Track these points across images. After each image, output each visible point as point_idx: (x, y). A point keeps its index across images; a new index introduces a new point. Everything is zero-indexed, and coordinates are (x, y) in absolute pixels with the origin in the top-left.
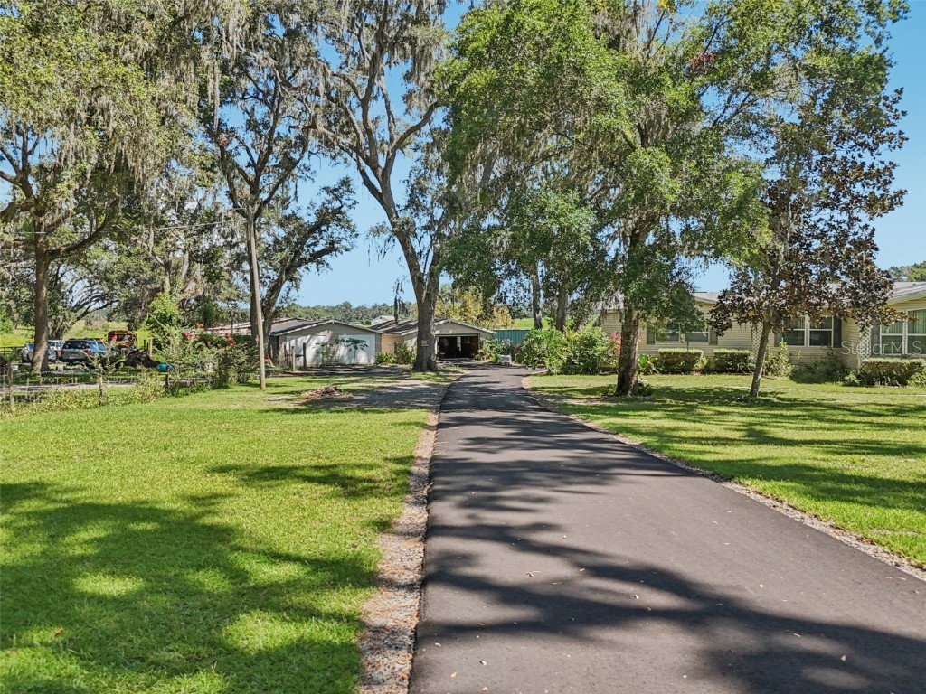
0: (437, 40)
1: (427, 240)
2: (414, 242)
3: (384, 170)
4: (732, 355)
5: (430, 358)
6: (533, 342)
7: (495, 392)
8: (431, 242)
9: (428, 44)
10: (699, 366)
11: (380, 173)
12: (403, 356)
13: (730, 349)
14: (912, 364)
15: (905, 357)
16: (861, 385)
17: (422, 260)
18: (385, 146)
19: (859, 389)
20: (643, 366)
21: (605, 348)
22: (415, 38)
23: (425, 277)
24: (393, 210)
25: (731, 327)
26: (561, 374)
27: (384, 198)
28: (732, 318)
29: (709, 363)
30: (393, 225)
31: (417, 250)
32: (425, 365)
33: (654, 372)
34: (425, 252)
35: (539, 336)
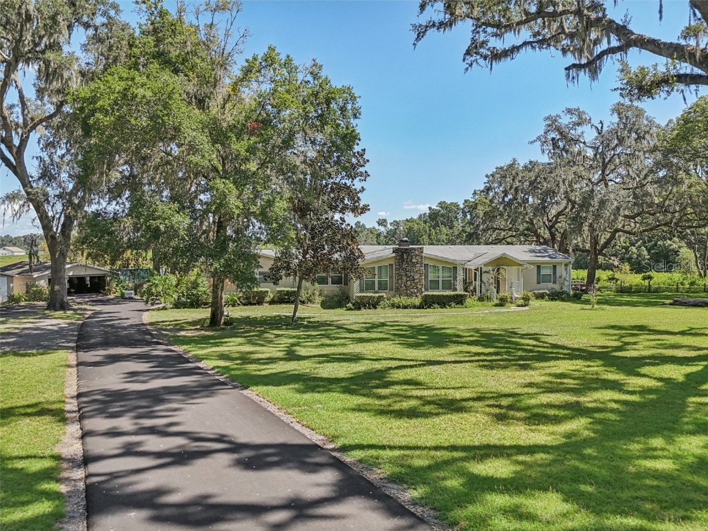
0: (68, 66)
1: (59, 207)
2: (47, 207)
3: (19, 148)
4: (287, 291)
5: (62, 299)
6: (152, 285)
7: (125, 328)
8: (63, 209)
9: (59, 67)
10: (267, 299)
11: (15, 150)
12: (34, 295)
13: (285, 287)
14: (379, 296)
15: (376, 292)
16: (355, 309)
17: (55, 222)
18: (20, 130)
19: (353, 312)
20: (232, 301)
21: (205, 289)
22: (49, 62)
23: (58, 235)
24: (27, 179)
25: (281, 279)
26: (173, 308)
27: (18, 170)
28: (282, 274)
29: (274, 297)
30: (28, 193)
31: (50, 214)
32: (58, 305)
33: (239, 304)
34: (58, 216)
35: (156, 282)
